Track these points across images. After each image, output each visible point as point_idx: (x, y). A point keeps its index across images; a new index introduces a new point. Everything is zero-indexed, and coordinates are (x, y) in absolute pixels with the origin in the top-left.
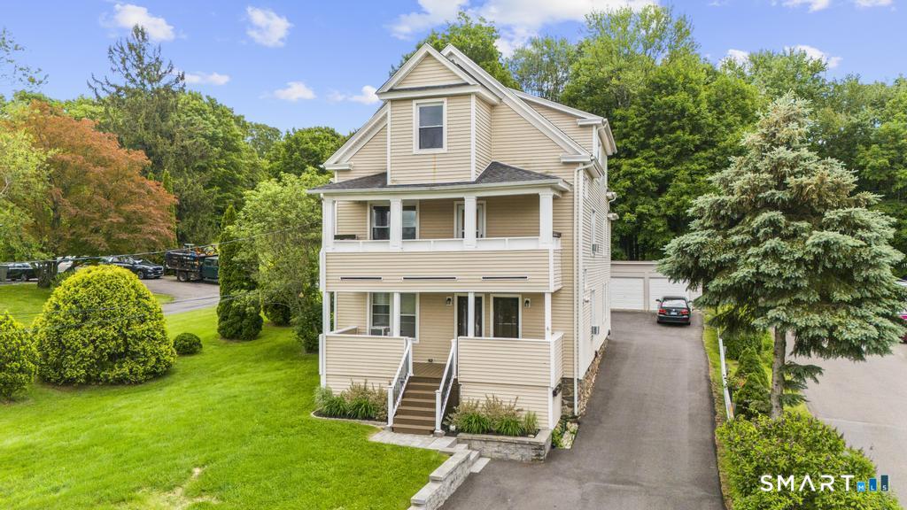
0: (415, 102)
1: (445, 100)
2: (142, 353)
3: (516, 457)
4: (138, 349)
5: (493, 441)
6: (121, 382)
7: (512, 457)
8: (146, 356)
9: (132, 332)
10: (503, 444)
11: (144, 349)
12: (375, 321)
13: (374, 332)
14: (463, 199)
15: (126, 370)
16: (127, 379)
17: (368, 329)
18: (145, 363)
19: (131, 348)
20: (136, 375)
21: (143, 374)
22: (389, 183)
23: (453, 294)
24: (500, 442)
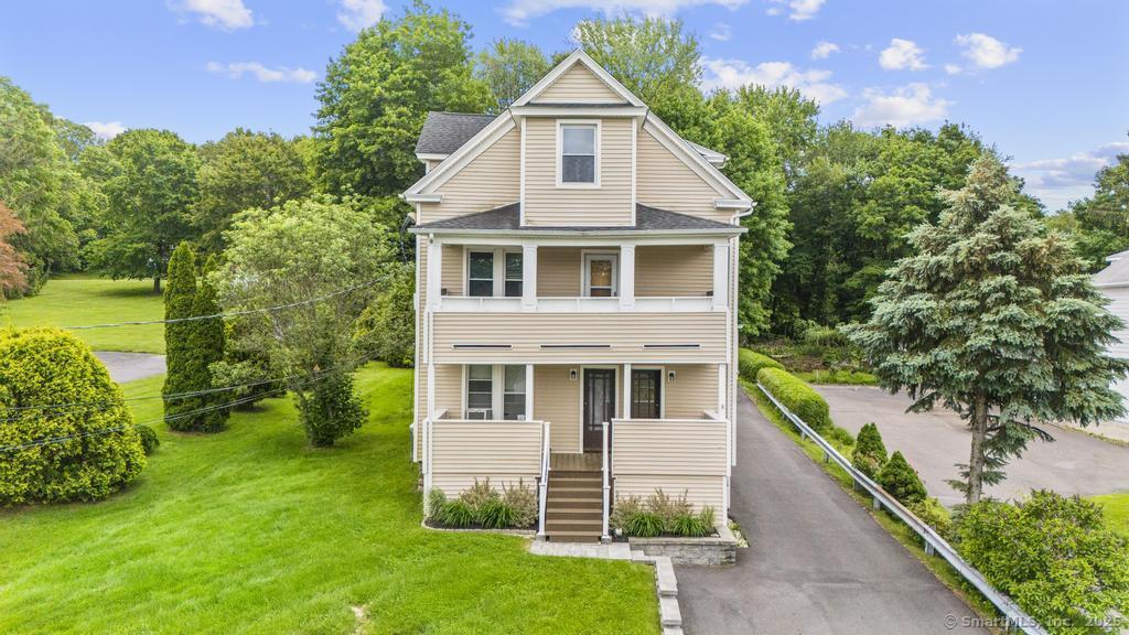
0: (559, 122)
1: (599, 122)
2: (108, 455)
3: (703, 561)
4: (103, 449)
5: (675, 545)
6: (76, 498)
7: (698, 562)
8: (112, 460)
9: (94, 425)
10: (686, 548)
11: (110, 450)
12: (472, 402)
13: (472, 416)
14: (619, 248)
15: (86, 480)
16: (85, 494)
17: (463, 411)
18: (112, 469)
19: (91, 449)
20: (98, 487)
21: (109, 486)
22: (522, 224)
23: (578, 366)
24: (683, 544)
